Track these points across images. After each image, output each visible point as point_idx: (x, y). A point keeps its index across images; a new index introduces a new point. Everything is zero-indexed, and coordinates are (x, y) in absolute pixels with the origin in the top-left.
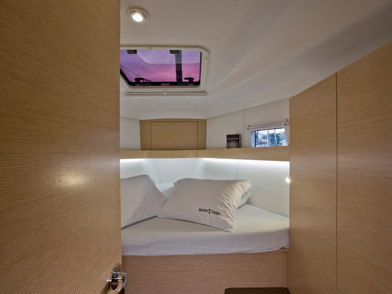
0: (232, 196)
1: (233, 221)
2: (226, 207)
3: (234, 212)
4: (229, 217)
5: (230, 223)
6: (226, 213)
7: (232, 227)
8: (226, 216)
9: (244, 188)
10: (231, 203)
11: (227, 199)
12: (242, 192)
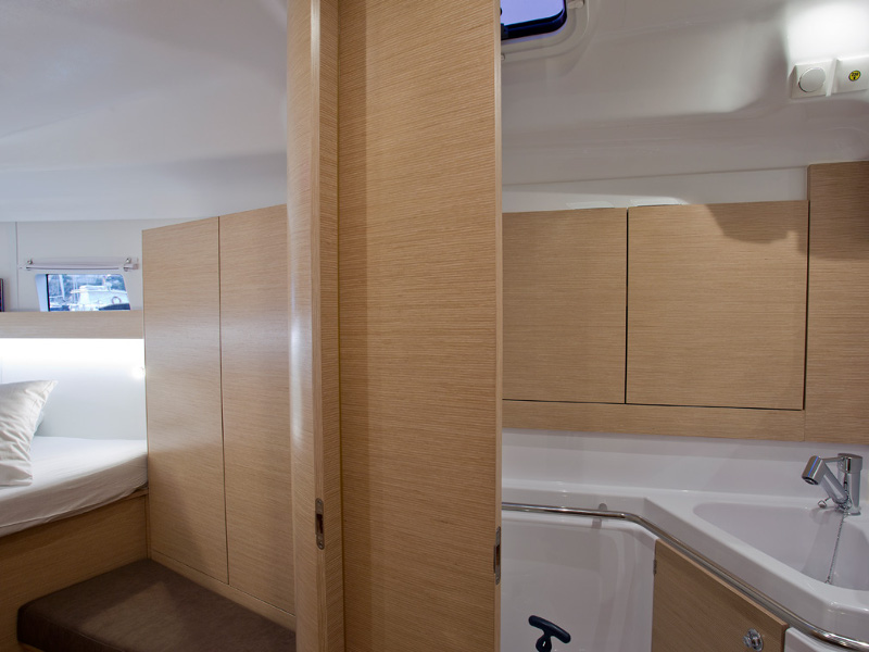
0: (20, 416)
1: (29, 465)
2: (7, 439)
3: (27, 448)
4: (19, 458)
5: (24, 469)
6: (10, 451)
7: (28, 476)
8: (11, 458)
9: (43, 397)
10: (19, 429)
11: (8, 424)
12: (40, 405)
